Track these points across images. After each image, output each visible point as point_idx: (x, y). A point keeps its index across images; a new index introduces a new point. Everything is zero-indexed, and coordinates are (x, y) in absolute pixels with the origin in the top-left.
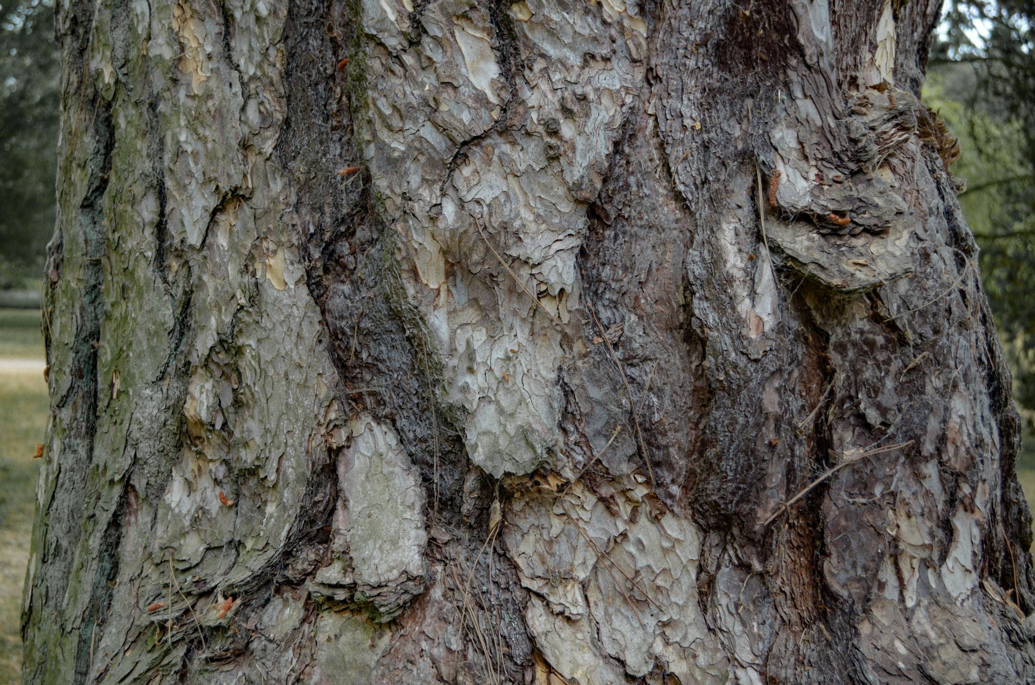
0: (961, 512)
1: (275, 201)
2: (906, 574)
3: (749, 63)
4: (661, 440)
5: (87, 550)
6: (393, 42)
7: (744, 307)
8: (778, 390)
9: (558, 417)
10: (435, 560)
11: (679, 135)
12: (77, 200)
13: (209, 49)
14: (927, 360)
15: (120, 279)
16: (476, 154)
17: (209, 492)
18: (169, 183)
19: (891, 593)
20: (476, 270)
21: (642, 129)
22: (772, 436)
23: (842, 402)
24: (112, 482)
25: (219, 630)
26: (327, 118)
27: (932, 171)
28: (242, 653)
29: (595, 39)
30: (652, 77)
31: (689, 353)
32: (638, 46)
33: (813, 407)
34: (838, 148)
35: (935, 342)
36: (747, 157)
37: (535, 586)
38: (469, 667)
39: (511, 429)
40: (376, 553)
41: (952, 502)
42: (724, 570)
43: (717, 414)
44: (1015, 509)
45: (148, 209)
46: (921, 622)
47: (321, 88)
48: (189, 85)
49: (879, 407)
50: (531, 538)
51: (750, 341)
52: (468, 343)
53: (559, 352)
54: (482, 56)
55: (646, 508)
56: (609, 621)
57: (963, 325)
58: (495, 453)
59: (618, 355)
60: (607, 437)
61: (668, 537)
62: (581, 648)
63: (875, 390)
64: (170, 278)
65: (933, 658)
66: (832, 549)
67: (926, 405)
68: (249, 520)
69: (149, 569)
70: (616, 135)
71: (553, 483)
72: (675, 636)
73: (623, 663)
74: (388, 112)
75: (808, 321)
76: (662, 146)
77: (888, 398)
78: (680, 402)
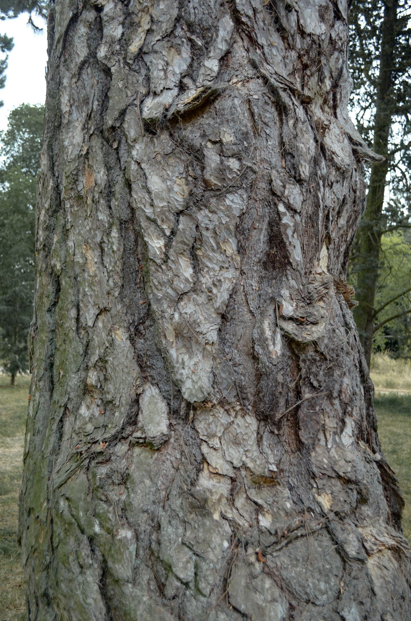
0: (348, 416)
1: (118, 312)
2: (328, 437)
3: (274, 268)
4: (245, 391)
5: (51, 430)
6: (158, 261)
7: (271, 348)
8: (282, 375)
9: (212, 383)
10: (171, 430)
11: (251, 292)
12: (46, 309)
13: (96, 260)
14: (334, 365)
15: (63, 337)
16: (185, 298)
17: (95, 409)
18: (81, 305)
19: (322, 442)
20: (185, 335)
21: (239, 290)
22: (281, 390)
23: (305, 379)
24: (60, 407)
25: (101, 453)
26: (136, 284)
27: (339, 301)
28: (108, 461)
29: (224, 262)
30: (242, 273)
31: (254, 363)
32: (237, 264)
33: (295, 380)
34: (303, 296)
35: (337, 359)
36: (273, 299)
37: (204, 438)
38: (183, 463)
39: (196, 387)
40: (153, 428)
41: (345, 413)
42: (266, 433)
43: (263, 382)
44: (372, 417)
45: (73, 313)
46: (333, 452)
47: (134, 274)
48: (89, 272)
49: (318, 380)
50: (203, 423)
51: (273, 359)
52: (183, 359)
53: (212, 362)
54: (187, 266)
55: (240, 413)
56: (228, 449)
57: (348, 353)
58: (191, 394)
59: (231, 363)
60: (227, 390)
61: (247, 423)
62: (219, 458)
63: (316, 375)
64: (81, 337)
65: (336, 464)
66: (302, 427)
67: (334, 380)
68: (109, 418)
69: (74, 435)
70: (231, 293)
71: (210, 405)
72: (249, 455)
73: (232, 463)
74: (157, 284)
75: (293, 353)
76: (246, 295)
77: (321, 377)
78: (251, 378)
